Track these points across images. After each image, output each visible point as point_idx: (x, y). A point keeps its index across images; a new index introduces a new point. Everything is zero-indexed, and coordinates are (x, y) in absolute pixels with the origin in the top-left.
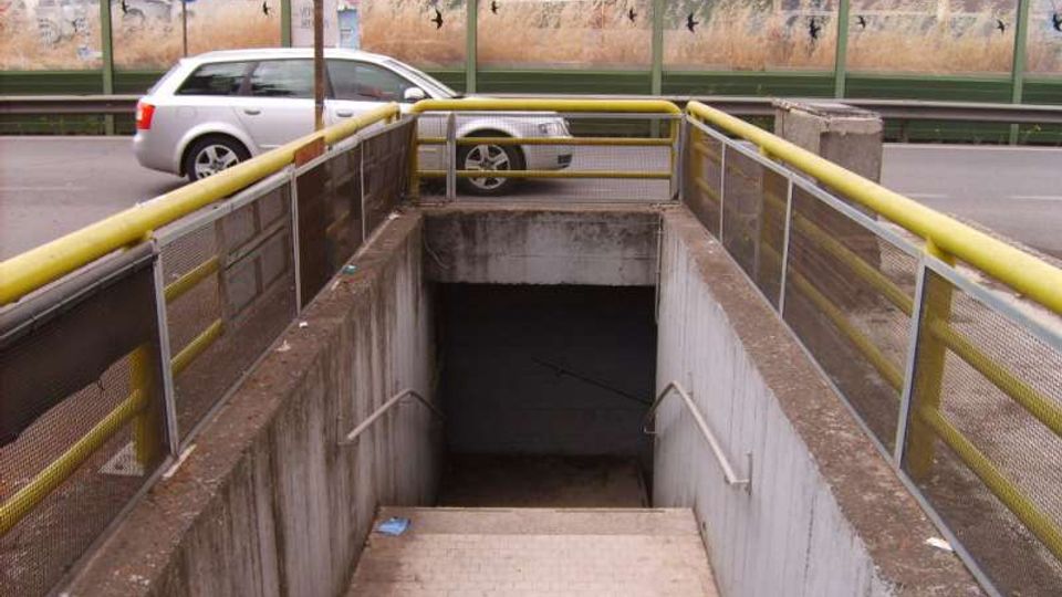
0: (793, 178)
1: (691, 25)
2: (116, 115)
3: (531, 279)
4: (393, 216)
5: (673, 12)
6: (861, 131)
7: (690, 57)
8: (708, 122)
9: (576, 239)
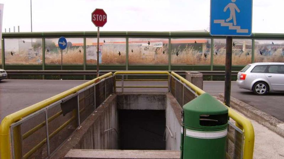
0: (184, 85)
1: (177, 55)
2: (45, 75)
3: (139, 108)
4: (111, 95)
5: (174, 52)
6: (199, 77)
7: (178, 62)
8: (175, 76)
9: (149, 100)
